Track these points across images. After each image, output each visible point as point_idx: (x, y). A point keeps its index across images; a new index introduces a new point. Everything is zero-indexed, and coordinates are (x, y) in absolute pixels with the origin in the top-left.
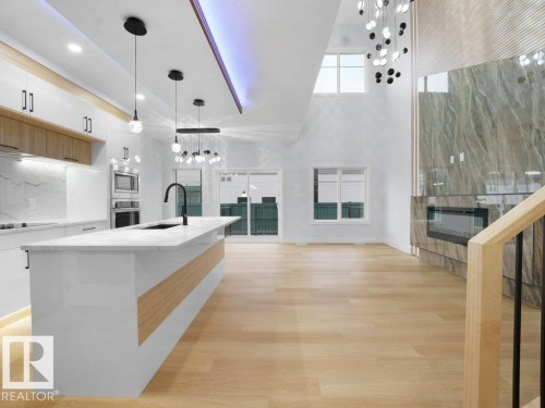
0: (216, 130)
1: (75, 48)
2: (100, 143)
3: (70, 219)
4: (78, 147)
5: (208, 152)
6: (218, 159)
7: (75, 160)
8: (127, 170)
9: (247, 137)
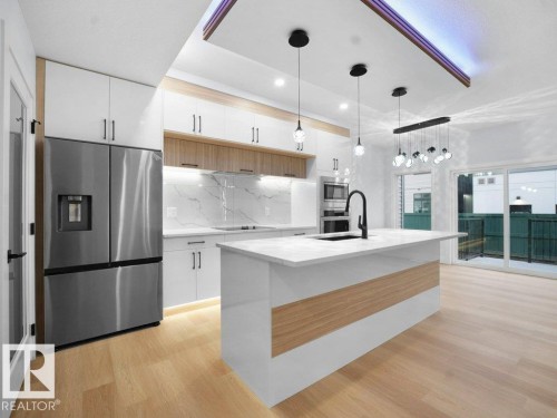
0: (445, 120)
1: (280, 82)
2: (312, 158)
3: (294, 224)
4: (295, 164)
5: (432, 149)
6: (448, 155)
7: (293, 176)
8: (337, 180)
9: (499, 118)
